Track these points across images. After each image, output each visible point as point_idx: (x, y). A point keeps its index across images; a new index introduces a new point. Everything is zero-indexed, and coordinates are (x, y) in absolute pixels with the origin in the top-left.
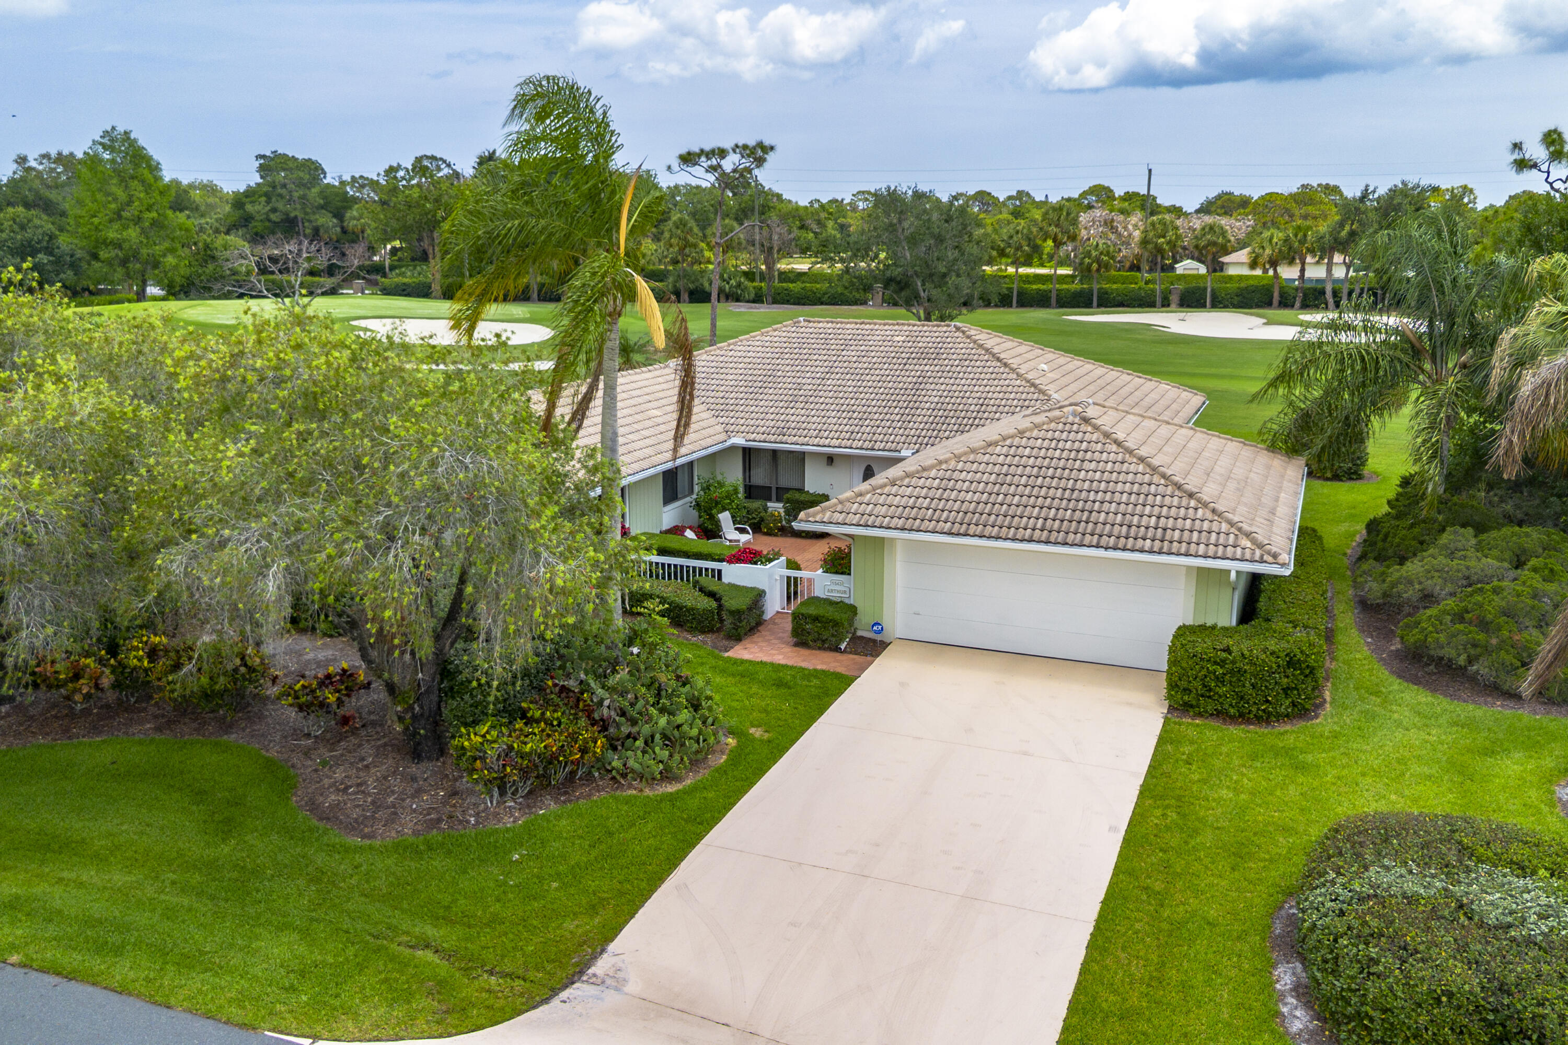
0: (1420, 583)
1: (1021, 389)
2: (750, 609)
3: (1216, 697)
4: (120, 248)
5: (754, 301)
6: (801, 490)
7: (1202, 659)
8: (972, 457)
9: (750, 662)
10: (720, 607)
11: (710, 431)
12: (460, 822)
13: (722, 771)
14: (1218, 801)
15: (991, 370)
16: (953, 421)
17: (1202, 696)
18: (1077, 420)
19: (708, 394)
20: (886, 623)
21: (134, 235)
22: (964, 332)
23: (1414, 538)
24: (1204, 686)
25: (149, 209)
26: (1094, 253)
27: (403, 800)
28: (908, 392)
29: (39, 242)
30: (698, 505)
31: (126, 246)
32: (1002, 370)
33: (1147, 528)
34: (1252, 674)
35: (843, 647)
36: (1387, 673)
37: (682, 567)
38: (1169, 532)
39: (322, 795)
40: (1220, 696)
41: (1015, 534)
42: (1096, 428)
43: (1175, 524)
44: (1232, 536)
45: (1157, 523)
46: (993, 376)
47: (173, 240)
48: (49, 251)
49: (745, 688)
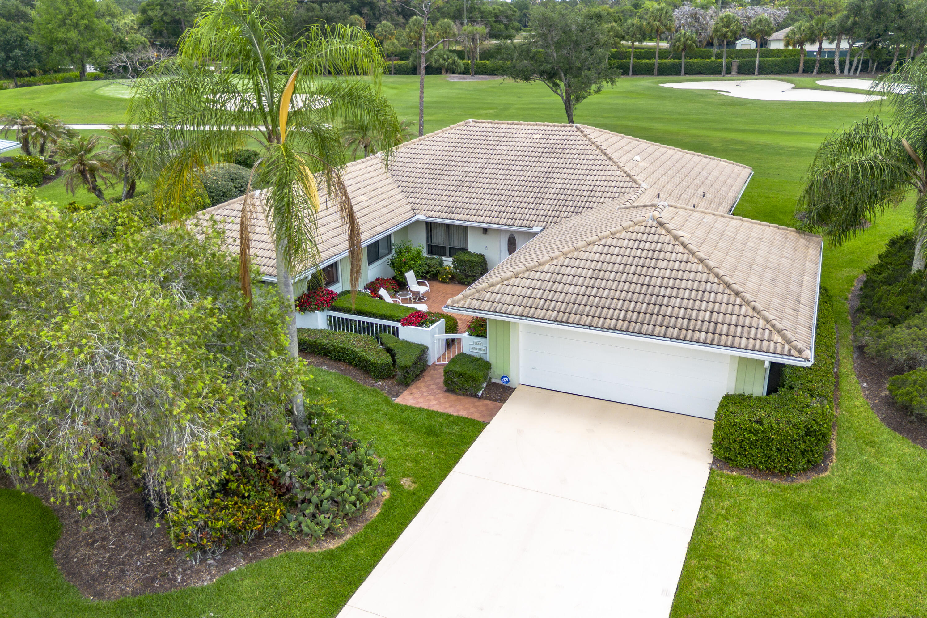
0: (907, 348)
1: (620, 179)
2: (415, 363)
3: (750, 456)
4: (66, 43)
5: (464, 73)
6: (465, 250)
7: (740, 428)
8: (575, 254)
9: (411, 408)
10: (394, 361)
11: (402, 210)
12: (170, 580)
13: (373, 526)
14: (748, 561)
15: (599, 162)
16: (571, 204)
17: (739, 454)
18: (655, 224)
19: (403, 179)
20: (512, 376)
21: (74, 35)
22: (582, 132)
23: (902, 304)
24: (741, 447)
25: (83, 18)
26: (682, 39)
27: (131, 557)
28: (540, 180)
29: (15, 41)
30: (392, 264)
31: (70, 42)
32: (607, 163)
33: (703, 321)
34: (778, 441)
35: (480, 394)
36: (878, 419)
37: (372, 324)
38: (719, 325)
39: (74, 549)
40: (753, 456)
41: (603, 324)
42: (669, 231)
43: (724, 319)
44: (767, 332)
45: (711, 317)
46: (601, 167)
47: (99, 38)
48: (21, 47)
49: (404, 436)
